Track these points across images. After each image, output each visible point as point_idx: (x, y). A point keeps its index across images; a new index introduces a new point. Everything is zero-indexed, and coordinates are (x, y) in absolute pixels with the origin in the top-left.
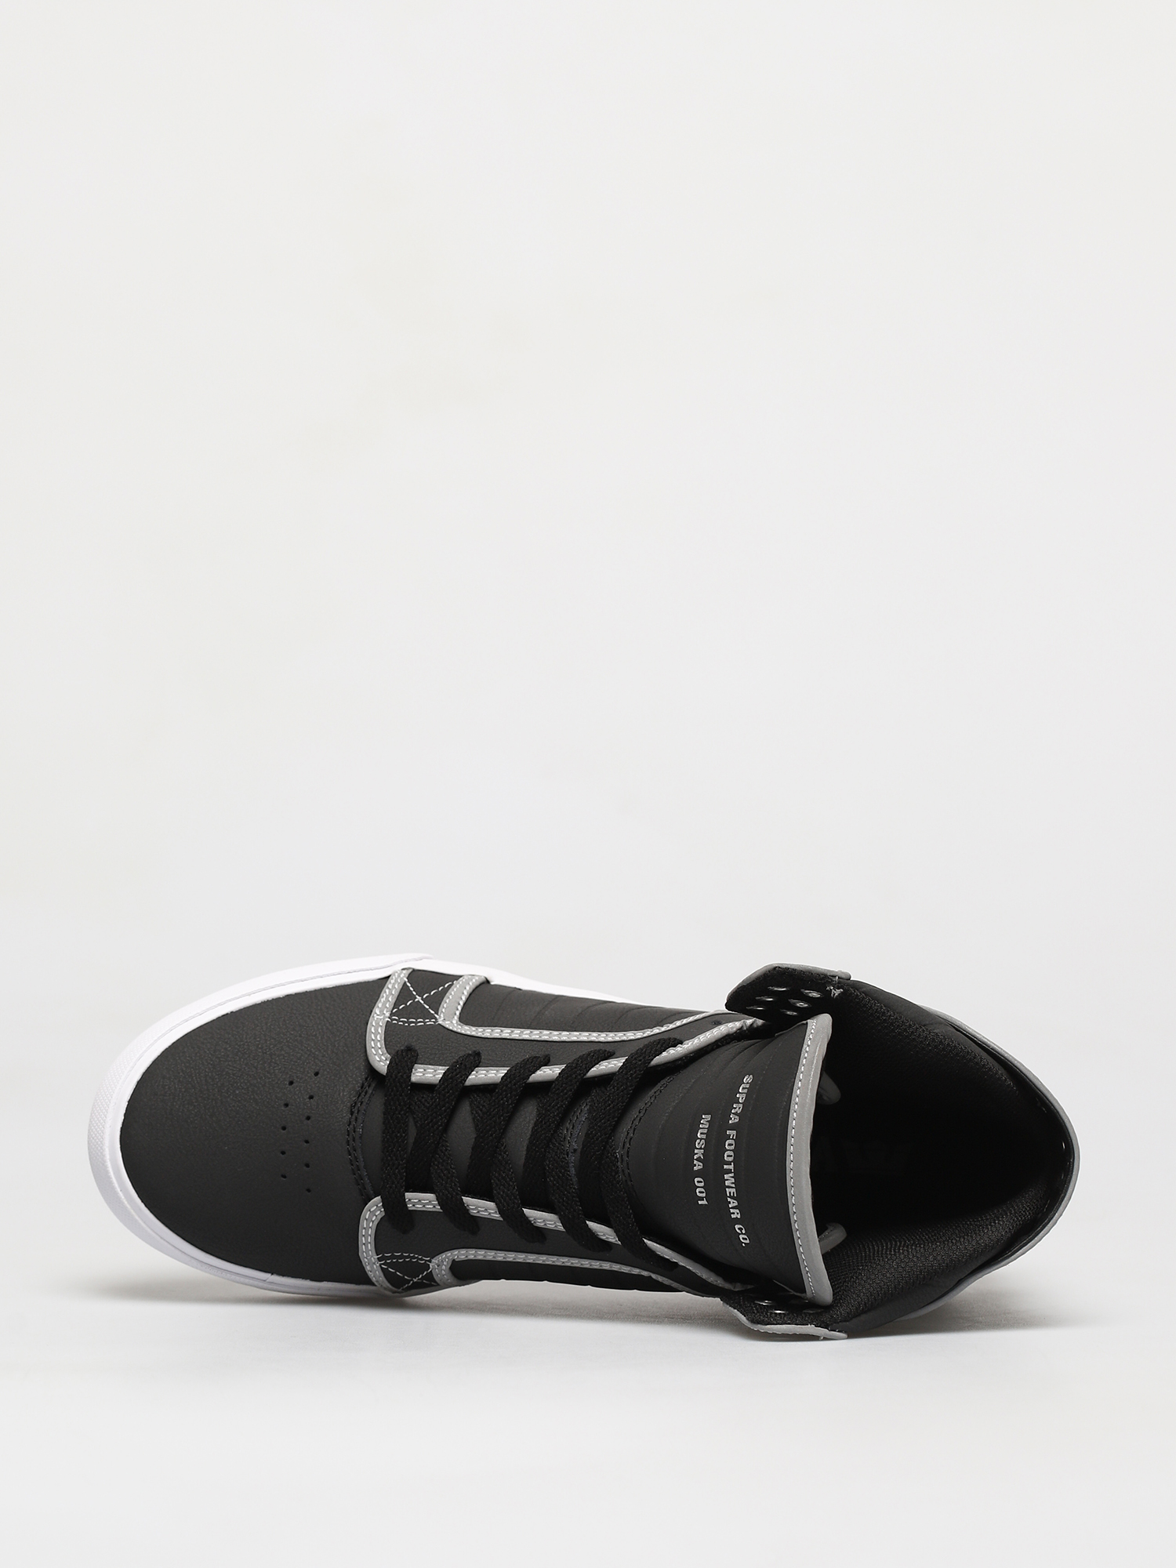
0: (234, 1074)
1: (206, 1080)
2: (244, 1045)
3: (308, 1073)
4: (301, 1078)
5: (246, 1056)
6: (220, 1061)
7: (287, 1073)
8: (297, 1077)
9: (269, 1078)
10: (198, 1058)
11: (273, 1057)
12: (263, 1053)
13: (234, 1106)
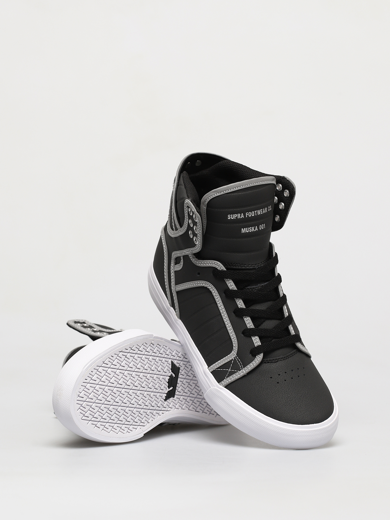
0: (284, 399)
1: (291, 405)
2: (274, 402)
3: (272, 380)
4: (275, 381)
5: (277, 399)
6: (283, 405)
7: (276, 386)
8: (275, 382)
9: (280, 389)
10: (286, 411)
11: (273, 392)
12: (273, 395)
13: (294, 394)
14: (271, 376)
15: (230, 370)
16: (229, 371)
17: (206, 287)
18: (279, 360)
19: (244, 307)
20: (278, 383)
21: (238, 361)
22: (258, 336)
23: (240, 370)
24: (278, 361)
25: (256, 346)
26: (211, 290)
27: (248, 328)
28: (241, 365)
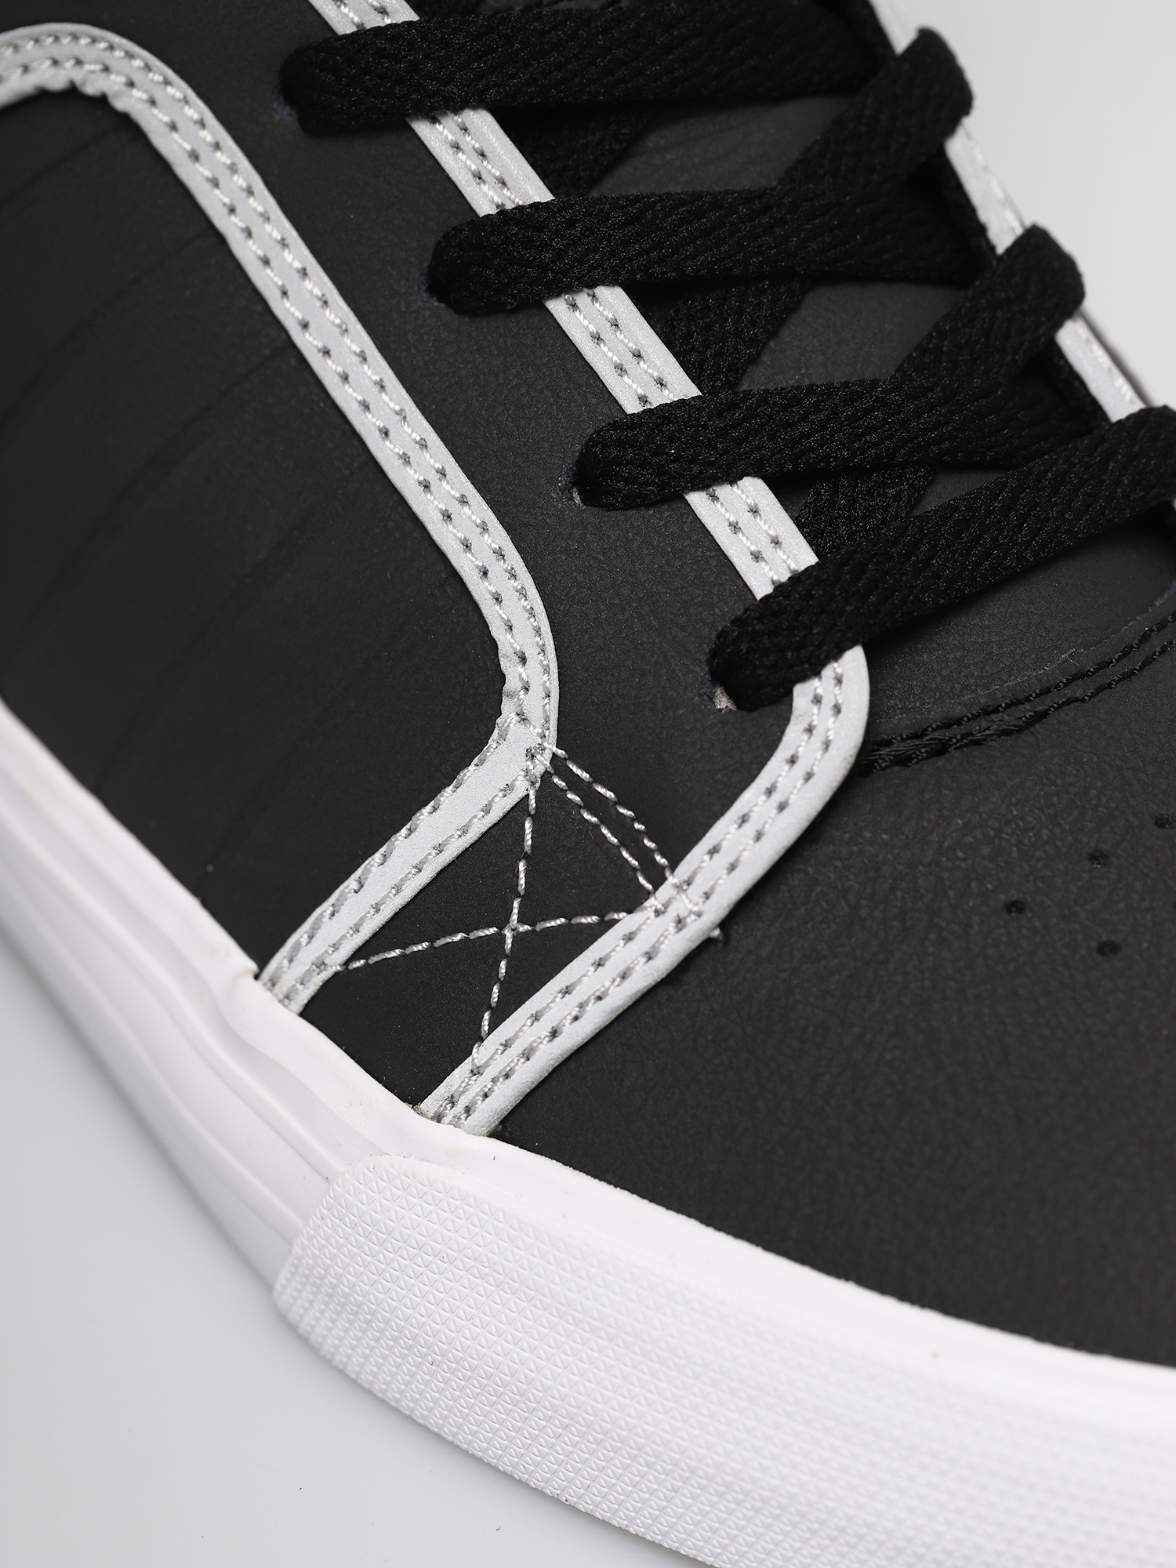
7: (1089, 986)
14: (1014, 895)
15: (515, 926)
16: (509, 934)
17: (72, 92)
18: (1057, 698)
19: (539, 193)
20: (1108, 949)
21: (593, 802)
22: (757, 472)
23: (633, 901)
24: (1045, 714)
25: (761, 589)
26: (130, 103)
27: (632, 407)
28: (630, 840)
